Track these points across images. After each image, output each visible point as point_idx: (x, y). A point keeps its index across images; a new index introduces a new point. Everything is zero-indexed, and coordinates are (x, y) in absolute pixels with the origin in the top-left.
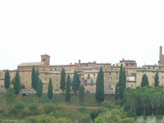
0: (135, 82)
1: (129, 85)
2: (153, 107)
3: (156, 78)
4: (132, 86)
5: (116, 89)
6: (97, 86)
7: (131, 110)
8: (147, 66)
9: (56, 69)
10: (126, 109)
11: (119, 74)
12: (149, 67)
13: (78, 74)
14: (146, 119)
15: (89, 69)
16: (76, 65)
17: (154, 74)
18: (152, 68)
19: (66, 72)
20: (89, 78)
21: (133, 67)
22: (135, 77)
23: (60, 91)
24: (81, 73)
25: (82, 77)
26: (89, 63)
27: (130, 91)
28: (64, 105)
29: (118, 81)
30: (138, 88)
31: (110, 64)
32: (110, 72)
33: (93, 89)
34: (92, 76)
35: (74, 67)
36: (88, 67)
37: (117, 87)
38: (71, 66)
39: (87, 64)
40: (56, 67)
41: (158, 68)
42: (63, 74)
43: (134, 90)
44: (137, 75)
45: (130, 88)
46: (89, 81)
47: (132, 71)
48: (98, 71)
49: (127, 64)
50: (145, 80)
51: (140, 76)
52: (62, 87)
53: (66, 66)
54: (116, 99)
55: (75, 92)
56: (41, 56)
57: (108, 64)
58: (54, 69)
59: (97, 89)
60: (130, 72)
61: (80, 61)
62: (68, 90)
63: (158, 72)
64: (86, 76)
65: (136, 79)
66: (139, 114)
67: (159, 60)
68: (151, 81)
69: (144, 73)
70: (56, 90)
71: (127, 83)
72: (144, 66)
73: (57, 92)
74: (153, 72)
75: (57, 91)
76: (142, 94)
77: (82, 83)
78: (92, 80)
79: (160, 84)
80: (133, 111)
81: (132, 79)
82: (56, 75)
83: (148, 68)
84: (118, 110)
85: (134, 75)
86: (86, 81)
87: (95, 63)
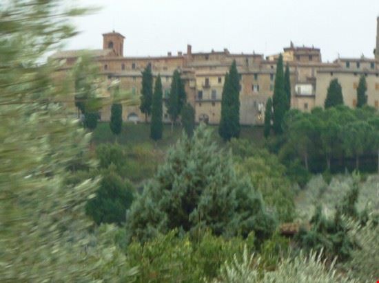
0: (313, 97)
1: (297, 104)
2: (349, 153)
3: (361, 89)
4: (306, 106)
5: (267, 114)
6: (223, 105)
7: (297, 160)
8: (343, 60)
9: (134, 66)
10: (287, 159)
11: (274, 77)
12: (348, 62)
13: (183, 77)
14: (328, 181)
15: (211, 67)
16: (180, 57)
17: (357, 79)
18: (355, 65)
19: (154, 73)
20: (207, 86)
21: (312, 63)
22: (314, 85)
23: (140, 117)
24: (189, 76)
25: (192, 84)
26: (213, 53)
27: (299, 118)
28: (146, 149)
29: (270, 94)
30: (316, 110)
31: (260, 56)
32: (256, 75)
33: (214, 113)
34: (214, 82)
35: (176, 63)
36: (209, 63)
37: (268, 107)
38: (169, 58)
39: (206, 56)
40: (133, 61)
41: (368, 66)
42: (147, 76)
43: (306, 115)
44: (318, 82)
45: (297, 111)
46: (207, 95)
47: (309, 72)
49: (297, 56)
50: (335, 93)
51: (324, 83)
52: (145, 108)
53: (158, 59)
55: (175, 117)
56: (105, 35)
57: (255, 56)
58: (129, 65)
59: (223, 113)
60: (303, 73)
61: (189, 47)
62: (158, 114)
63: (366, 74)
64: (200, 82)
65: (314, 89)
66: (316, 171)
68: (349, 96)
69: (335, 76)
70: (133, 114)
71: (292, 100)
72: (336, 61)
73: (134, 119)
74: (355, 74)
75: (133, 116)
76: (322, 124)
77: (190, 99)
78: (214, 92)
79: (370, 102)
80: (303, 163)
81: (306, 89)
82: (131, 80)
83: (344, 65)
85: (312, 81)
86: (200, 94)
87: (226, 53)
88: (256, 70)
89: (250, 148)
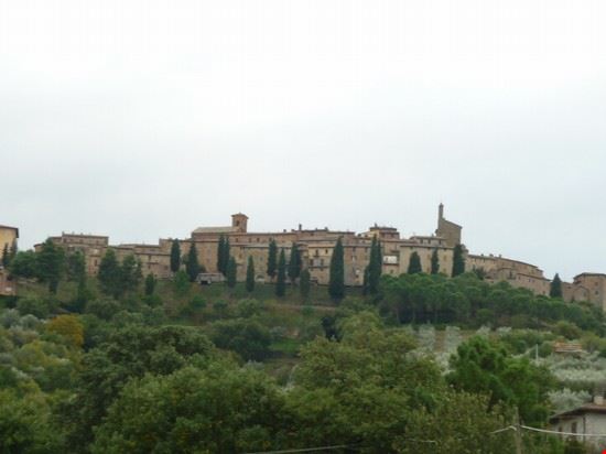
0: (397, 265)
1: (386, 271)
2: (429, 307)
3: (435, 260)
4: (392, 272)
5: (365, 277)
6: (331, 271)
7: (391, 313)
8: (418, 238)
9: (258, 240)
10: (384, 312)
11: (369, 250)
12: (422, 239)
13: (299, 249)
14: (416, 329)
15: (318, 241)
16: (294, 233)
17: (431, 252)
18: (426, 241)
19: (278, 245)
20: (317, 256)
21: (394, 240)
22: (398, 256)
23: (266, 279)
24: (304, 248)
25: (305, 254)
26: (317, 231)
27: (391, 281)
28: (273, 303)
29: (368, 262)
30: (402, 275)
31: (353, 233)
32: (355, 247)
33: (323, 277)
34: (322, 253)
35: (291, 238)
36: (315, 238)
37: (366, 272)
38: (285, 234)
39: (312, 233)
40: (258, 236)
41: (437, 242)
42: (273, 248)
43: (396, 279)
44: (401, 254)
45: (388, 276)
46: (317, 263)
47: (392, 247)
48: (334, 245)
49: (383, 234)
50: (415, 262)
51: (406, 255)
52: (270, 272)
53: (277, 235)
54: (364, 294)
55: (293, 280)
56: (233, 216)
57: (349, 233)
58: (254, 239)
59: (332, 275)
60: (388, 247)
61: (300, 226)
62: (282, 277)
63: (437, 248)
64: (312, 253)
65: (398, 260)
66: (404, 322)
67: (436, 227)
68: (425, 265)
69: (414, 250)
70: (260, 277)
71: (383, 267)
72: (412, 238)
73: (260, 280)
74: (429, 248)
75: (262, 278)
76: (409, 285)
77: (305, 265)
78: (322, 260)
79: (440, 270)
80: (395, 316)
81: (392, 259)
82: (259, 250)
83: (419, 241)
84: (371, 314)
85: (395, 253)
86: (312, 261)
87: (326, 230)
88: (354, 245)
89: (360, 305)
